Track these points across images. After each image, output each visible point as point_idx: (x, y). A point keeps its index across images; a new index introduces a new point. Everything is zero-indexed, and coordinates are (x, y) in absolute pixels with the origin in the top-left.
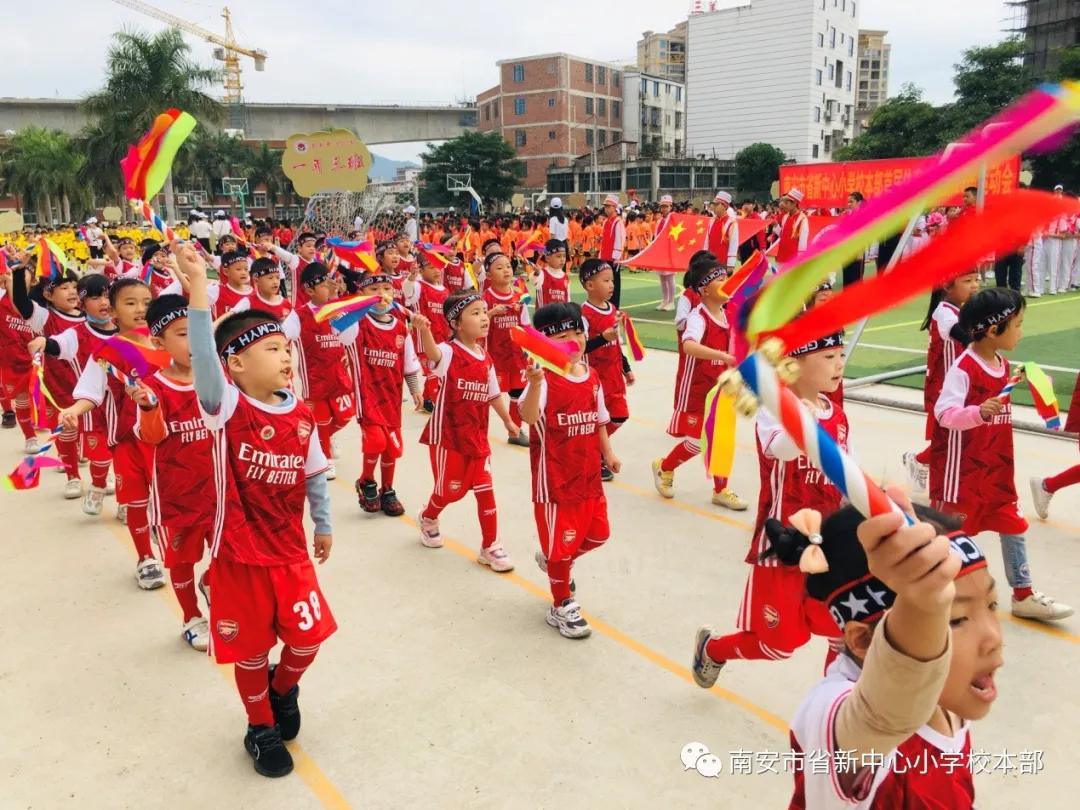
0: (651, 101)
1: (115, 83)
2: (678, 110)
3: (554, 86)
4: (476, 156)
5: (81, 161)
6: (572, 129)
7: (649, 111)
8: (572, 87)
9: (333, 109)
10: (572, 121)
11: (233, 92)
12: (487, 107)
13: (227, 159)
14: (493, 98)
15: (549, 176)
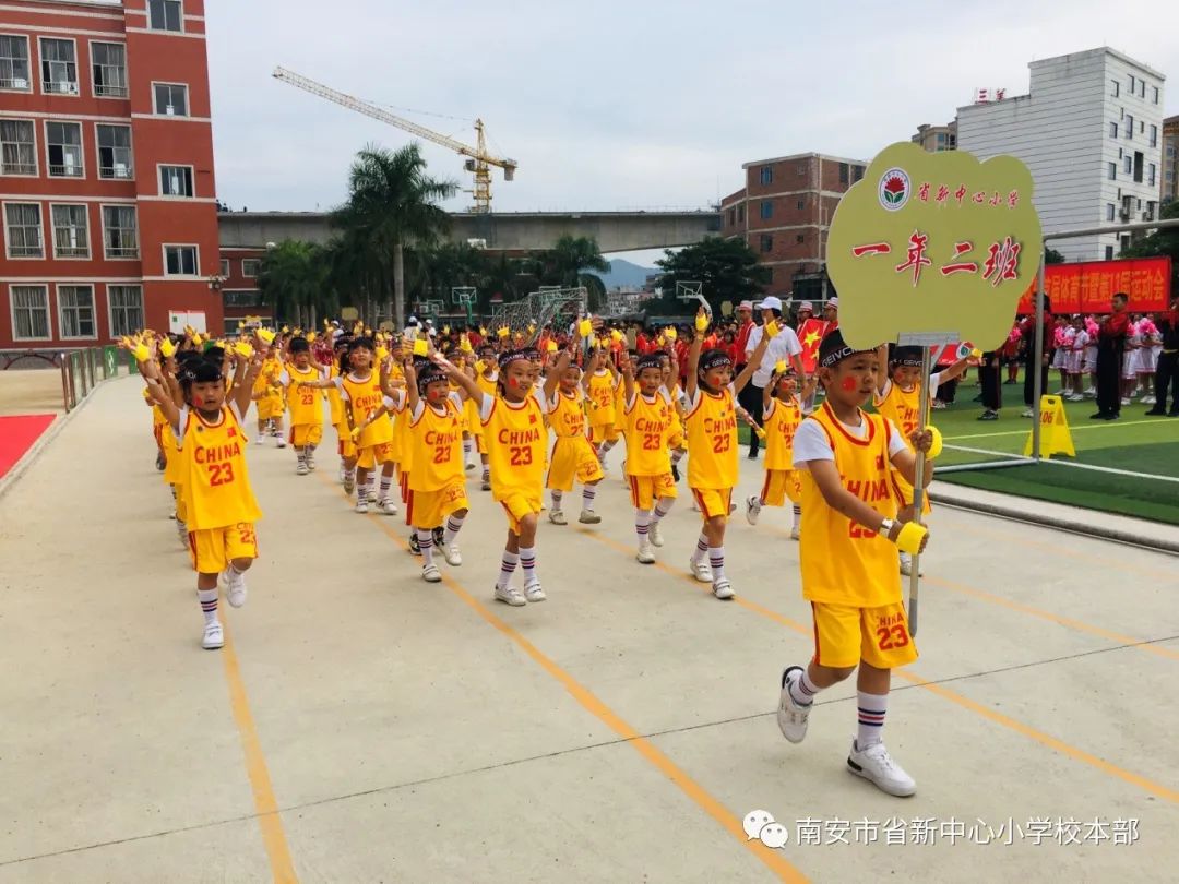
1: (357, 198)
3: (804, 188)
4: (716, 263)
5: (327, 271)
6: (823, 233)
8: (825, 187)
9: (578, 216)
10: (824, 223)
11: (482, 202)
12: (732, 211)
13: (466, 268)
14: (739, 201)
15: (795, 283)
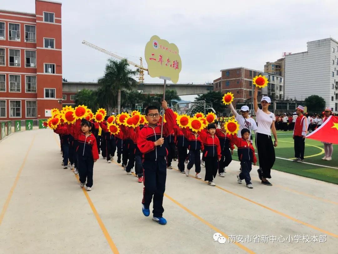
0: (272, 82)
1: (107, 75)
2: (281, 85)
3: (239, 77)
4: (213, 99)
5: (96, 98)
6: (245, 91)
7: (271, 85)
8: (245, 78)
9: (169, 85)
10: (245, 88)
11: (141, 81)
12: (217, 84)
13: (138, 99)
14: (219, 81)
15: (237, 105)
